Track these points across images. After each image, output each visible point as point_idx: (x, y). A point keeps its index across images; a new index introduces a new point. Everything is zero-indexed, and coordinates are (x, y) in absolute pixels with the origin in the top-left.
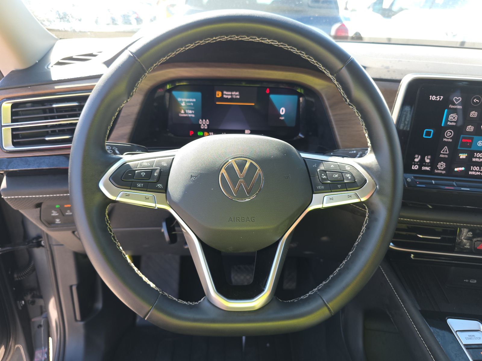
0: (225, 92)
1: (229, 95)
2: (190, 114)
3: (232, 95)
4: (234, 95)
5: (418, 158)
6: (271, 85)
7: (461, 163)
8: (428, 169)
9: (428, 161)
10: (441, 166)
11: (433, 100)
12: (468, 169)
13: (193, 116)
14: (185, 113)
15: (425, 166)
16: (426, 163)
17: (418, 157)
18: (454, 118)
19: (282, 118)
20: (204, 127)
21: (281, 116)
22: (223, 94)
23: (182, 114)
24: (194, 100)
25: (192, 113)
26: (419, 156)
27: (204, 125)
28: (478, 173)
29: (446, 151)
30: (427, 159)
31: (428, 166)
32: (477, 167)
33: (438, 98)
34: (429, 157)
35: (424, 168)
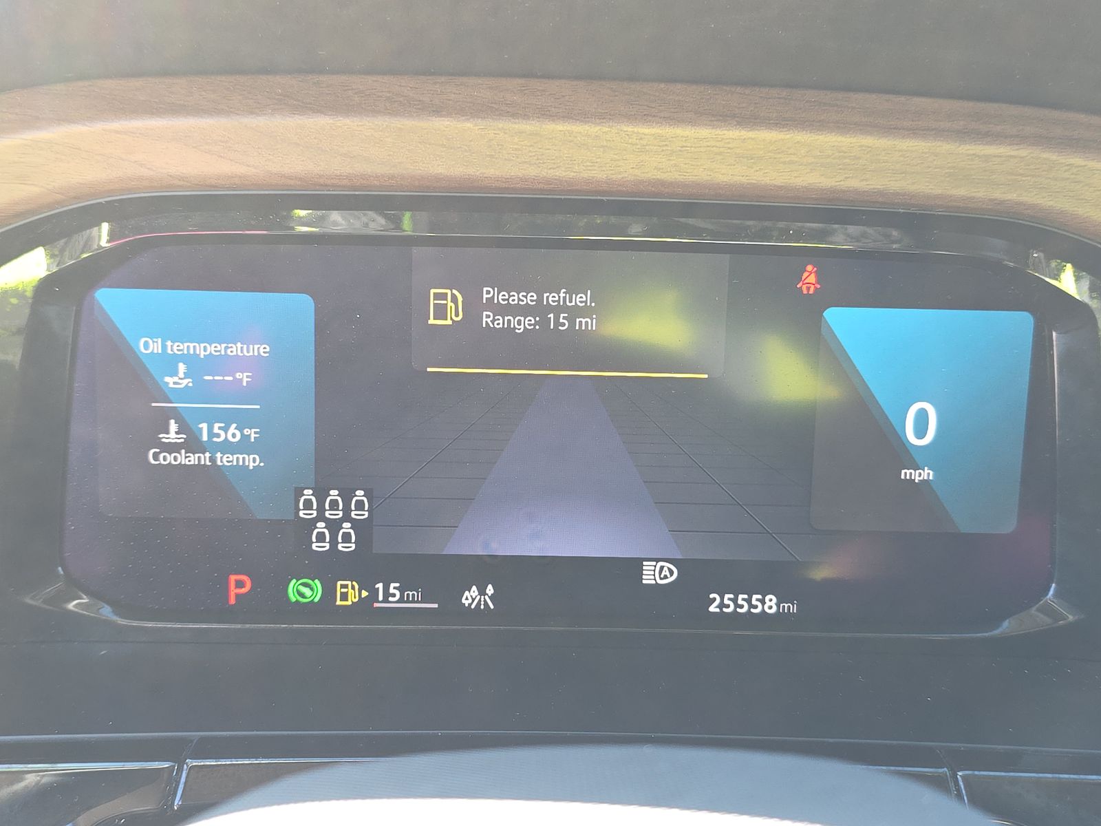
0: (487, 293)
1: (525, 311)
2: (227, 447)
3: (539, 310)
4: (558, 310)
6: (842, 239)
13: (252, 461)
14: (193, 444)
19: (919, 476)
20: (334, 542)
21: (905, 456)
22: (473, 307)
23: (172, 448)
24: (263, 350)
25: (244, 446)
27: (334, 526)
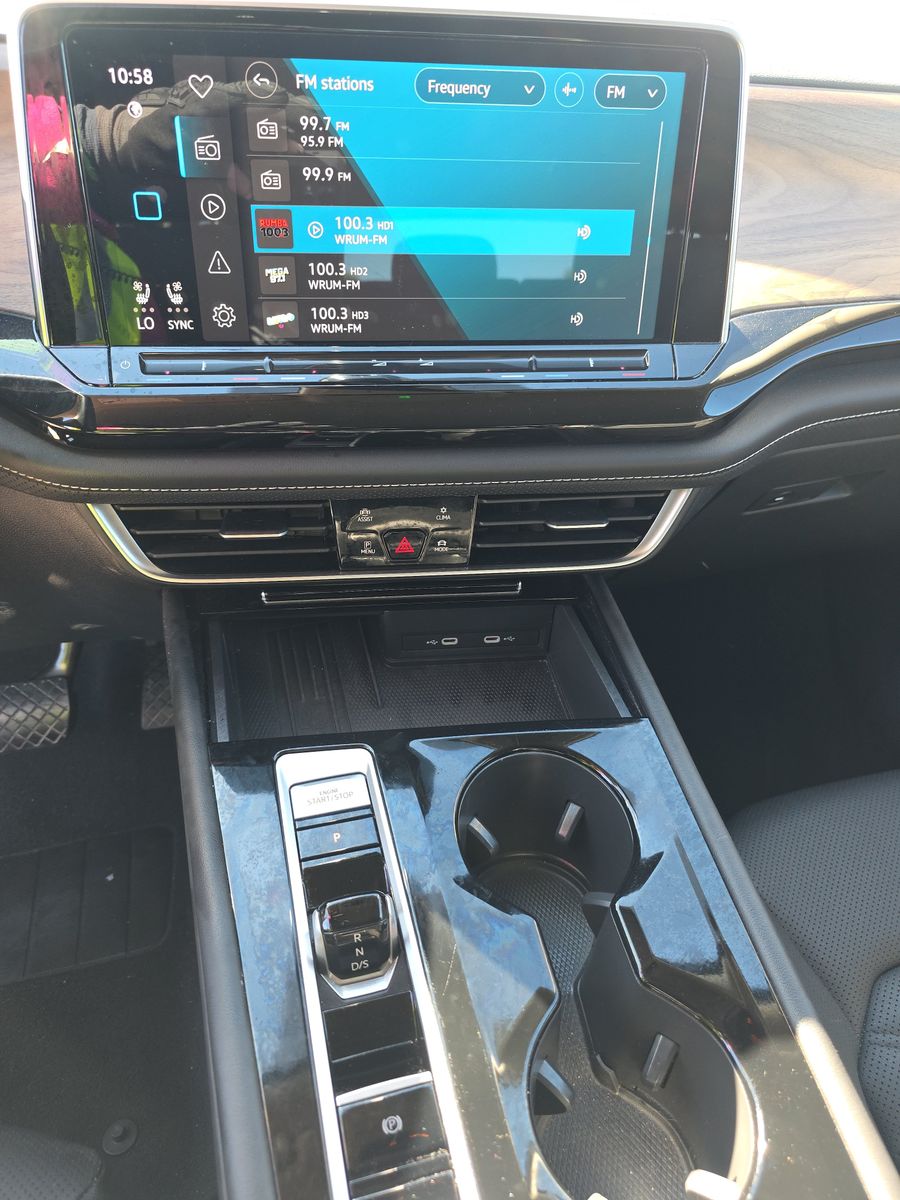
5: (144, 291)
7: (279, 298)
8: (186, 325)
9: (177, 299)
10: (224, 316)
11: (124, 82)
12: (305, 319)
15: (174, 316)
16: (174, 306)
17: (144, 288)
18: (211, 150)
26: (147, 286)
28: (337, 328)
29: (224, 268)
30: (173, 292)
31: (183, 317)
32: (330, 310)
33: (136, 75)
34: (178, 286)
35: (172, 325)
